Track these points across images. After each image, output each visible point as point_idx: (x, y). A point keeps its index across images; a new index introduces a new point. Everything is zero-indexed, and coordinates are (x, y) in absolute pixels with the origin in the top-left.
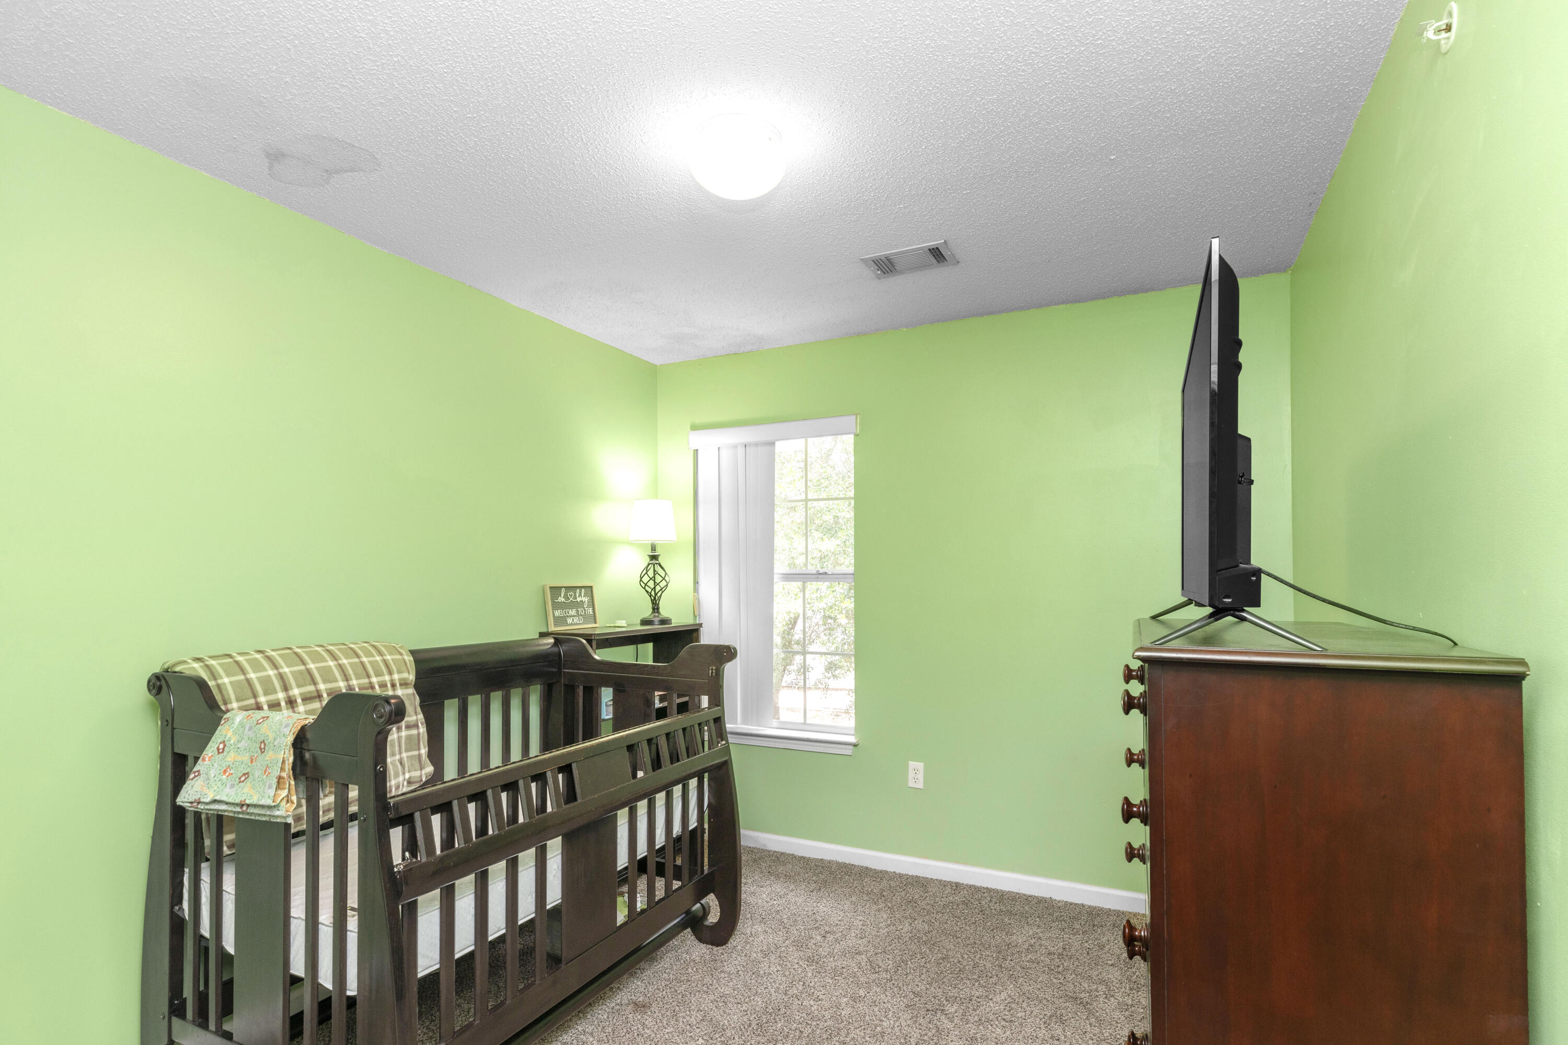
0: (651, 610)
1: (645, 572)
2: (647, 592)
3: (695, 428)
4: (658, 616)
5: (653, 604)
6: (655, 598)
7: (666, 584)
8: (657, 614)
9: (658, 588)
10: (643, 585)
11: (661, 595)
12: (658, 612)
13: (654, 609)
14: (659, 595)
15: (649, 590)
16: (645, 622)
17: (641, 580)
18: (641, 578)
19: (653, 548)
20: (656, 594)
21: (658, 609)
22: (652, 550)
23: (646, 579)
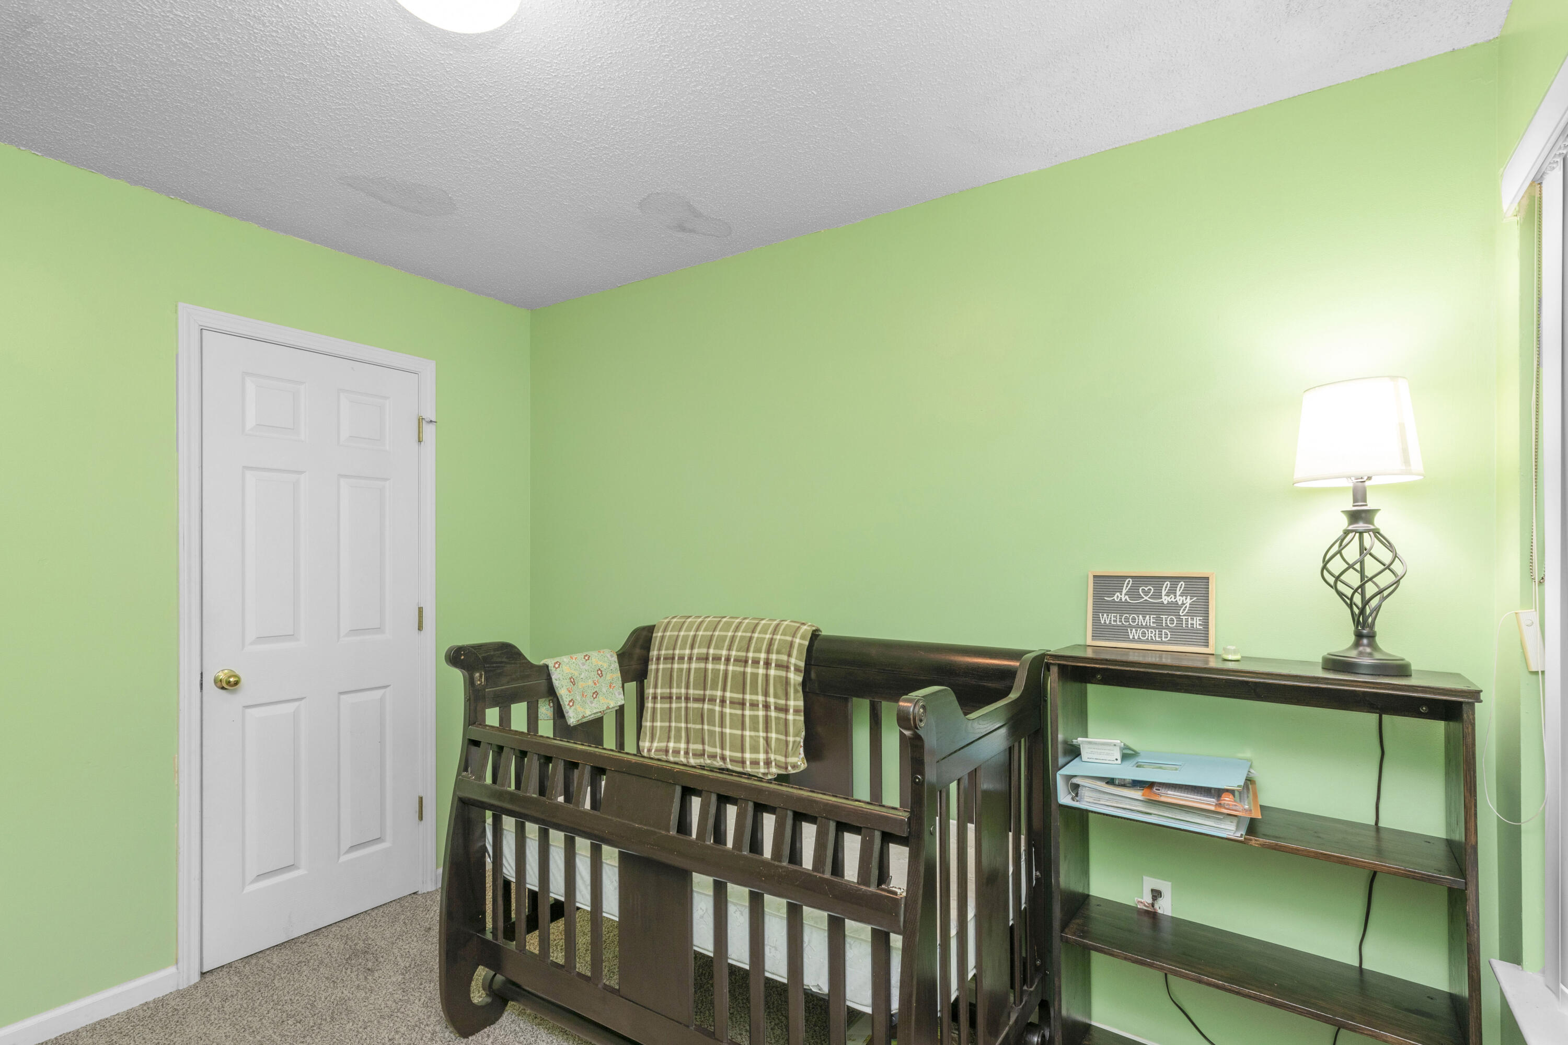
1: (1336, 548)
2: (1341, 594)
4: (1370, 655)
5: (1357, 623)
6: (1362, 611)
7: (1393, 578)
8: (1368, 650)
9: (1370, 589)
10: (1331, 580)
11: (1378, 608)
12: (1372, 644)
13: (1359, 636)
14: (1374, 603)
15: (1348, 592)
16: (1334, 664)
17: (1324, 567)
18: (1326, 563)
19: (1359, 495)
20: (1366, 603)
21: (1372, 636)
22: (1355, 500)
23: (1336, 566)
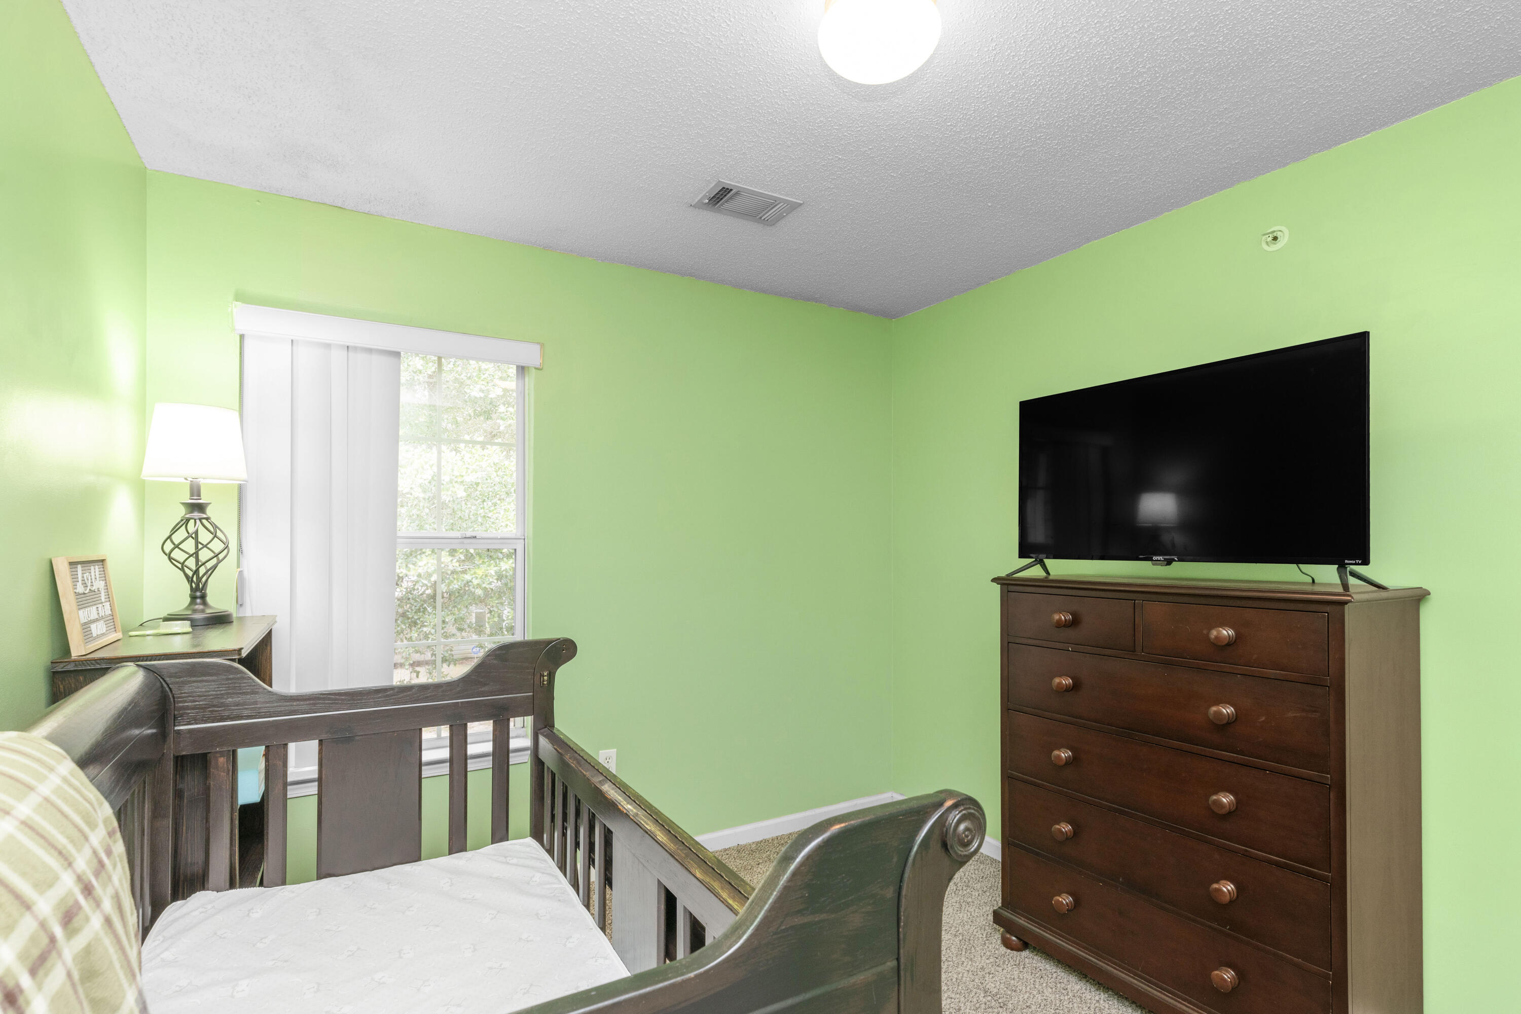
0: (189, 600)
3: (240, 297)
4: (203, 611)
5: (193, 591)
6: (197, 581)
8: (201, 607)
9: (202, 570)
12: (205, 603)
13: (193, 598)
14: (204, 580)
15: (190, 574)
19: (195, 490)
21: (203, 597)
22: (192, 494)
